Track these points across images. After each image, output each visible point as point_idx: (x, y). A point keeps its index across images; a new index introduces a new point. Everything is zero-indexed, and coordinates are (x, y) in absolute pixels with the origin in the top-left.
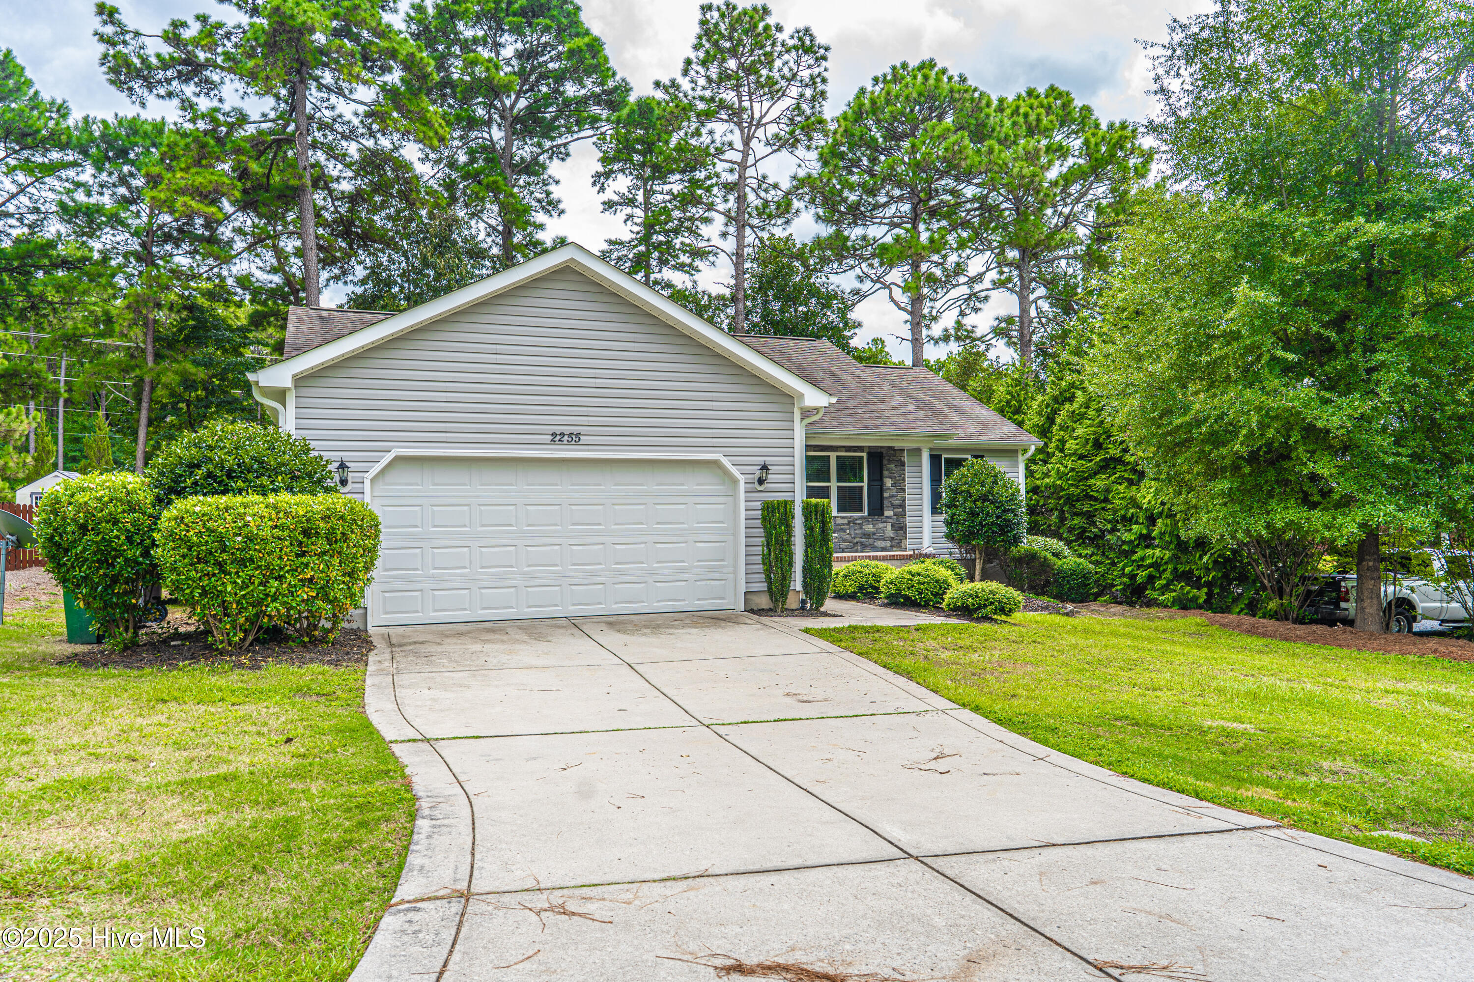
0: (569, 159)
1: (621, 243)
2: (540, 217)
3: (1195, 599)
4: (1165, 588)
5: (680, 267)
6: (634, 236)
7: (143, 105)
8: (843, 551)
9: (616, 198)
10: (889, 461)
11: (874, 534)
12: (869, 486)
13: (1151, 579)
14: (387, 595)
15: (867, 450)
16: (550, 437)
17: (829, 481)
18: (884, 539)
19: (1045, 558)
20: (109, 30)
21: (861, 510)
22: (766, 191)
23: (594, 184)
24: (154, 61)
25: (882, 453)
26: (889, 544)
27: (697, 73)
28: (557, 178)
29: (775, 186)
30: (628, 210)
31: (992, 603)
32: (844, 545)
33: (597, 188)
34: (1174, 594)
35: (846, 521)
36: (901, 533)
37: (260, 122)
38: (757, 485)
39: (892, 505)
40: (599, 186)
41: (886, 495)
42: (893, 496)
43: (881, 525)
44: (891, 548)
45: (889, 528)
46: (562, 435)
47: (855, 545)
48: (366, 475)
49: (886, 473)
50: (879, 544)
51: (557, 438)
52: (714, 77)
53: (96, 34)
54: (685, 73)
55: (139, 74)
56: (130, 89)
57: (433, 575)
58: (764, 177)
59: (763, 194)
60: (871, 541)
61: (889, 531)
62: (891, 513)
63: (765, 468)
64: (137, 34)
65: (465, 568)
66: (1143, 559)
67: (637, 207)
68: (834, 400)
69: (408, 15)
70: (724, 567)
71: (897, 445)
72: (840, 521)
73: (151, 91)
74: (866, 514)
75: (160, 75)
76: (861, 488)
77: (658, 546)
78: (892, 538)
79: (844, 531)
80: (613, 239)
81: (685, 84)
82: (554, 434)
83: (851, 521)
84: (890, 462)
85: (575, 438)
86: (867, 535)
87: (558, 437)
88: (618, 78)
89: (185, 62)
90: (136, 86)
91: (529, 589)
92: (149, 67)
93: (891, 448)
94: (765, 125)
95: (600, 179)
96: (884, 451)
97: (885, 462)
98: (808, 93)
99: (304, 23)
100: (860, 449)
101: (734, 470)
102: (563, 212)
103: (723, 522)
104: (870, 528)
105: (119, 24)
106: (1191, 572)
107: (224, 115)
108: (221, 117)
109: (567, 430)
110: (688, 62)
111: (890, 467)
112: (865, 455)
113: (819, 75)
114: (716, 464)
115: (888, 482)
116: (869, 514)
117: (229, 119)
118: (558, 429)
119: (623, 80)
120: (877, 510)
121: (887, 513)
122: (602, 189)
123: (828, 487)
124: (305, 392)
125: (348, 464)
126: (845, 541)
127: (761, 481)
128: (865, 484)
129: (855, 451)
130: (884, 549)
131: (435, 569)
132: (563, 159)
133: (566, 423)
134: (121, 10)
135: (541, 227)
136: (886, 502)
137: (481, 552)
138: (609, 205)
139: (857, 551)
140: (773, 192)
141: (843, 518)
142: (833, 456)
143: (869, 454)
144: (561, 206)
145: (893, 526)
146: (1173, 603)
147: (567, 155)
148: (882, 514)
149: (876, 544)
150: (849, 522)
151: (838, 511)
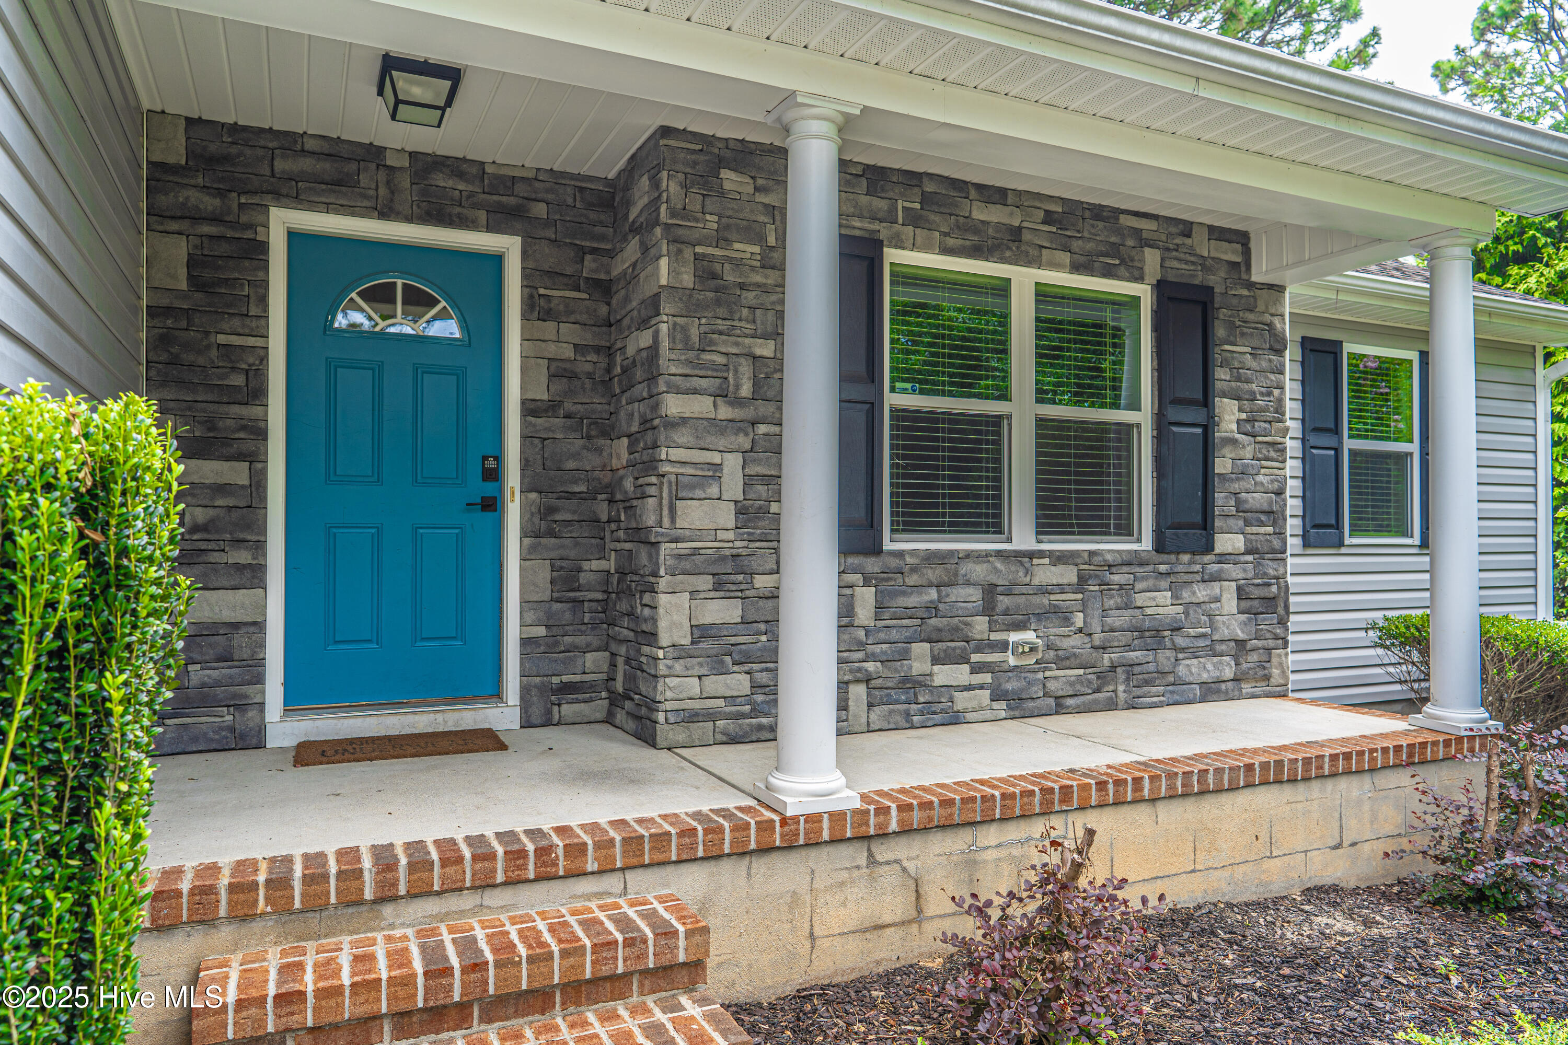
10: (1231, 326)
11: (1175, 629)
12: (1161, 423)
15: (1153, 271)
17: (1041, 422)
18: (1211, 649)
21: (1125, 529)
25: (1209, 292)
26: (1226, 670)
32: (1062, 677)
35: (1069, 575)
36: (1271, 622)
39: (1240, 507)
41: (1222, 465)
42: (1246, 472)
43: (1201, 593)
44: (1236, 688)
45: (1230, 603)
47: (1105, 676)
49: (1221, 374)
60: (1165, 657)
61: (1229, 612)
62: (1236, 542)
72: (1046, 574)
74: (1146, 544)
76: (1127, 429)
78: (1240, 644)
79: (1064, 616)
83: (1088, 575)
84: (1235, 332)
86: (1152, 636)
96: (1217, 285)
97: (1220, 332)
100: (1128, 265)
104: (1160, 605)
112: (1144, 291)
115: (1230, 416)
116: (1160, 546)
120: (1187, 529)
121: (1221, 542)
123: (997, 421)
126: (1064, 660)
128: (1144, 418)
129: (1106, 273)
136: (1221, 497)
139: (1113, 705)
141: (1059, 559)
143: (1162, 290)
145: (1242, 595)
148: (1209, 548)
149: (1182, 670)
150: (1082, 579)
151: (1044, 528)
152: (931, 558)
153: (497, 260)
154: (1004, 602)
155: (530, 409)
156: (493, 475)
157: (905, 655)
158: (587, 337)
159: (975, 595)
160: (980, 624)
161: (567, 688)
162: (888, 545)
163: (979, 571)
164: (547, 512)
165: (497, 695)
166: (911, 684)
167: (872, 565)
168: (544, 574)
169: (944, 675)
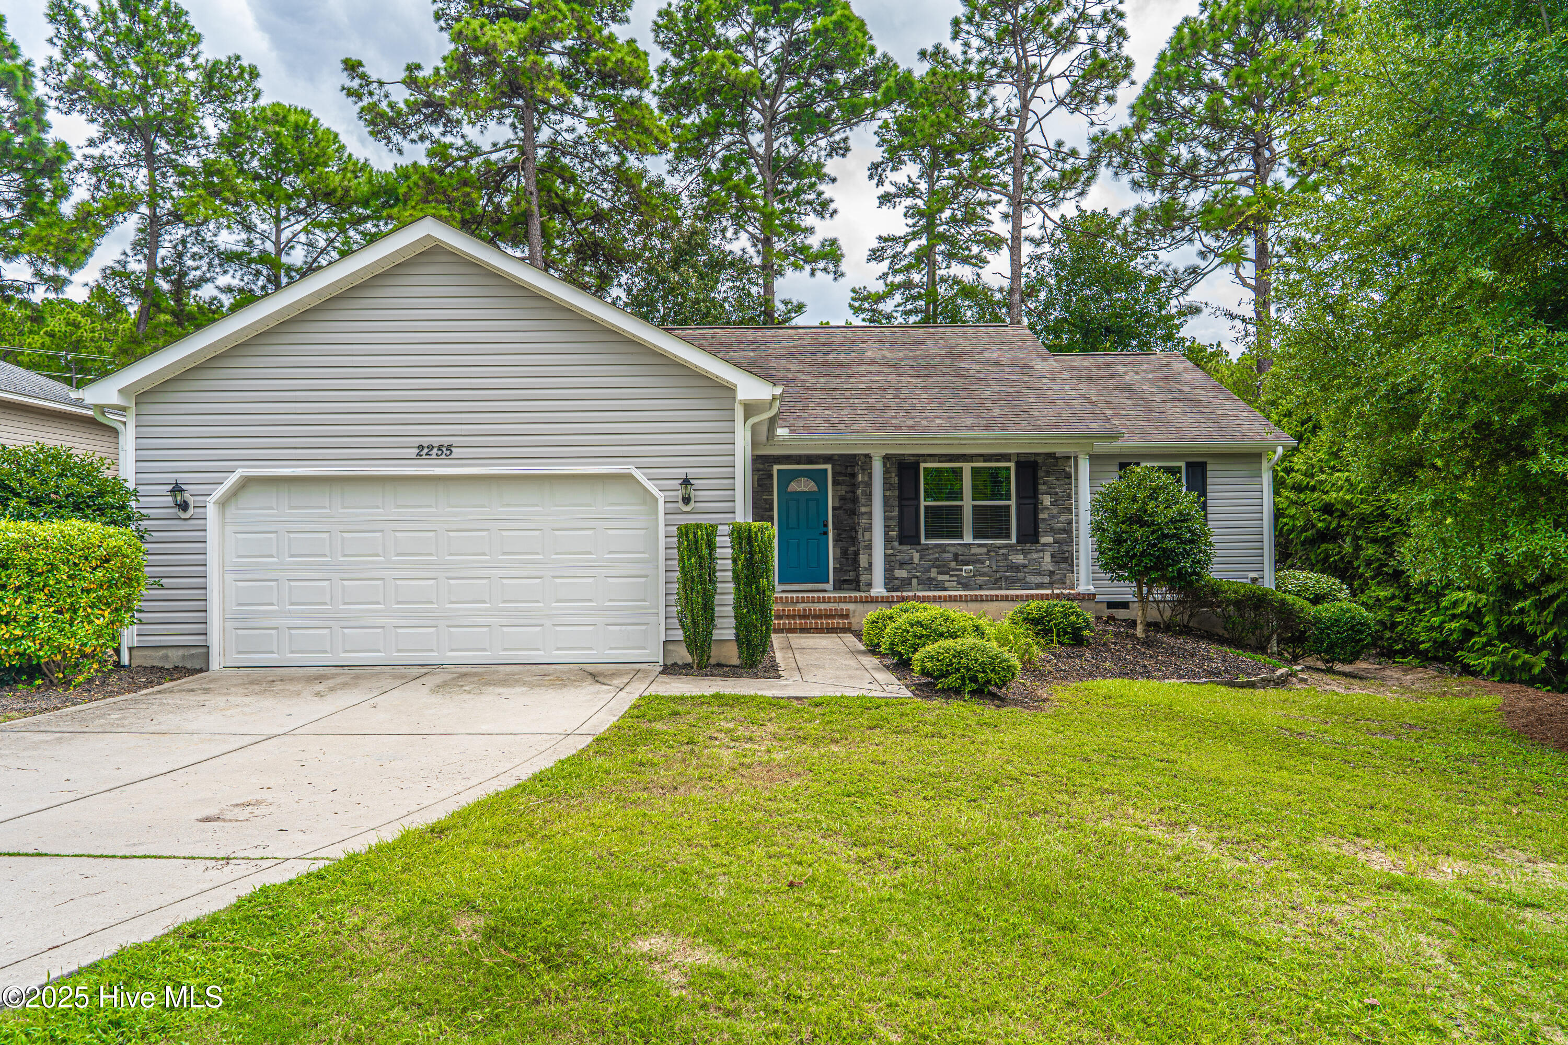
0: (849, 154)
1: (894, 239)
2: (810, 220)
3: (1527, 667)
4: (1483, 651)
5: (966, 260)
6: (910, 230)
7: (400, 152)
8: (981, 588)
9: (893, 190)
11: (1025, 567)
12: (1018, 505)
13: (1468, 634)
14: (239, 632)
15: (1015, 458)
16: (417, 451)
17: (974, 507)
18: (1040, 573)
19: (1283, 602)
20: (356, 83)
21: (1008, 536)
22: (1064, 160)
23: (871, 177)
24: (402, 105)
25: (1036, 463)
26: (1046, 579)
27: (968, 33)
28: (833, 175)
29: (1074, 153)
30: (909, 202)
31: (958, 670)
32: (980, 580)
33: (875, 181)
34: (1494, 659)
35: (984, 550)
36: (1064, 565)
37: (491, 152)
38: (680, 505)
39: (1052, 529)
40: (876, 178)
41: (1042, 516)
42: (1053, 517)
43: (1035, 556)
44: (1051, 585)
45: (1048, 558)
46: (431, 447)
47: (997, 580)
48: (208, 499)
49: (1042, 488)
50: (1037, 579)
51: (424, 451)
52: (991, 34)
53: (343, 89)
54: (955, 36)
55: (393, 123)
56: (388, 138)
57: (290, 611)
58: (1060, 144)
59: (1059, 165)
60: (1021, 576)
61: (1047, 562)
62: (1051, 540)
63: (686, 482)
64: (381, 83)
65: (325, 604)
66: (1455, 604)
67: (918, 197)
68: (778, 390)
69: (655, 23)
70: (644, 608)
71: (1059, 450)
72: (975, 550)
73: (405, 137)
74: (1014, 541)
75: (411, 120)
76: (1008, 507)
77: (558, 581)
78: (1052, 573)
79: (982, 562)
80: (885, 235)
81: (955, 49)
82: (421, 447)
83: (991, 550)
84: (1048, 473)
85: (445, 451)
86: (1016, 568)
87: (426, 451)
88: (878, 54)
89: (427, 104)
90: (391, 134)
91: (399, 630)
92: (399, 113)
93: (1051, 455)
94: (1051, 79)
95: (876, 171)
96: (1040, 459)
97: (1041, 474)
98: (1102, 35)
99: (487, 43)
100: (1005, 457)
101: (650, 486)
102: (835, 211)
103: (643, 552)
104: (1019, 559)
105: (363, 76)
106: (1522, 626)
107: (457, 149)
108: (455, 153)
109: (436, 441)
110: (956, 22)
111: (1047, 481)
112: (1012, 465)
113: (1113, 10)
114: (629, 477)
115: (1046, 500)
116: (1018, 541)
117: (463, 154)
118: (425, 441)
119: (885, 56)
120: (1030, 535)
121: (1043, 540)
122: (881, 182)
123: (961, 507)
124: (146, 409)
125: (183, 487)
126: (982, 575)
127: (686, 500)
128: (1013, 503)
129: (997, 461)
130: (1039, 586)
131: (292, 604)
132: (844, 155)
133: (435, 434)
134: (364, 63)
135: (810, 230)
136: (1042, 526)
137: (343, 586)
138: (886, 199)
139: (1000, 588)
140: (1071, 160)
141: (981, 546)
142: (967, 467)
143: (1019, 465)
144: (832, 206)
145: (1052, 556)
146: (1493, 672)
147: (847, 149)
148: (1037, 542)
149: (1028, 579)
150: (989, 551)
151: (975, 537)
152: (936, 545)
153: (826, 470)
154: (961, 558)
155: (834, 509)
156: (826, 525)
157: (929, 571)
158: (849, 489)
159: (950, 556)
160: (953, 564)
161: (845, 581)
162: (923, 541)
163: (952, 549)
164: (839, 535)
165: (828, 582)
166: (931, 579)
167: (918, 547)
168: (839, 551)
169: (940, 577)
